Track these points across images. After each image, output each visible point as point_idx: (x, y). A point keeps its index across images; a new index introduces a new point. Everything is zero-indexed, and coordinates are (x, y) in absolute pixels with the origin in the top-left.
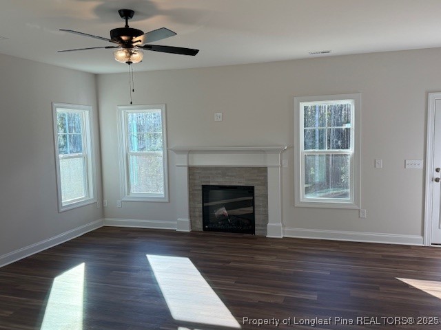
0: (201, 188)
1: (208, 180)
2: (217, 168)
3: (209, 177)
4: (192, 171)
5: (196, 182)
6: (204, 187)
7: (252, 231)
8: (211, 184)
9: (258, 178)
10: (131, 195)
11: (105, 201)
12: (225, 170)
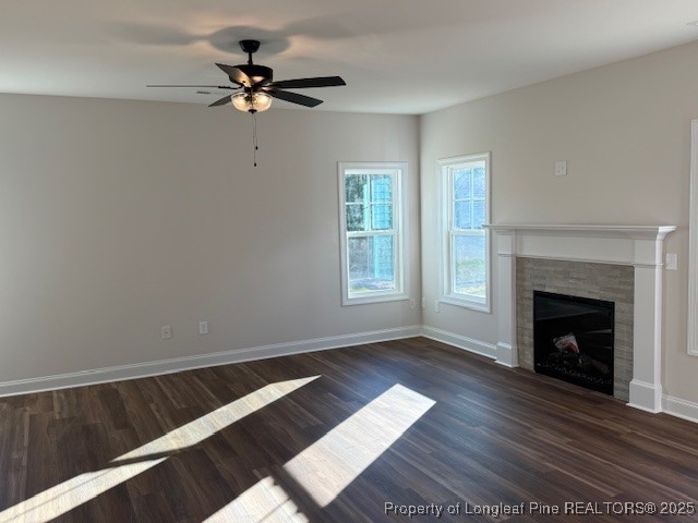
0: (531, 296)
1: (542, 282)
2: (556, 262)
3: (544, 278)
4: (520, 264)
5: (526, 284)
6: (537, 294)
7: (609, 390)
8: (547, 290)
9: (621, 287)
10: (452, 296)
11: (423, 299)
12: (568, 268)
